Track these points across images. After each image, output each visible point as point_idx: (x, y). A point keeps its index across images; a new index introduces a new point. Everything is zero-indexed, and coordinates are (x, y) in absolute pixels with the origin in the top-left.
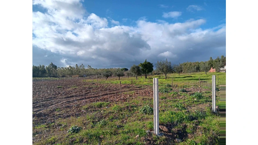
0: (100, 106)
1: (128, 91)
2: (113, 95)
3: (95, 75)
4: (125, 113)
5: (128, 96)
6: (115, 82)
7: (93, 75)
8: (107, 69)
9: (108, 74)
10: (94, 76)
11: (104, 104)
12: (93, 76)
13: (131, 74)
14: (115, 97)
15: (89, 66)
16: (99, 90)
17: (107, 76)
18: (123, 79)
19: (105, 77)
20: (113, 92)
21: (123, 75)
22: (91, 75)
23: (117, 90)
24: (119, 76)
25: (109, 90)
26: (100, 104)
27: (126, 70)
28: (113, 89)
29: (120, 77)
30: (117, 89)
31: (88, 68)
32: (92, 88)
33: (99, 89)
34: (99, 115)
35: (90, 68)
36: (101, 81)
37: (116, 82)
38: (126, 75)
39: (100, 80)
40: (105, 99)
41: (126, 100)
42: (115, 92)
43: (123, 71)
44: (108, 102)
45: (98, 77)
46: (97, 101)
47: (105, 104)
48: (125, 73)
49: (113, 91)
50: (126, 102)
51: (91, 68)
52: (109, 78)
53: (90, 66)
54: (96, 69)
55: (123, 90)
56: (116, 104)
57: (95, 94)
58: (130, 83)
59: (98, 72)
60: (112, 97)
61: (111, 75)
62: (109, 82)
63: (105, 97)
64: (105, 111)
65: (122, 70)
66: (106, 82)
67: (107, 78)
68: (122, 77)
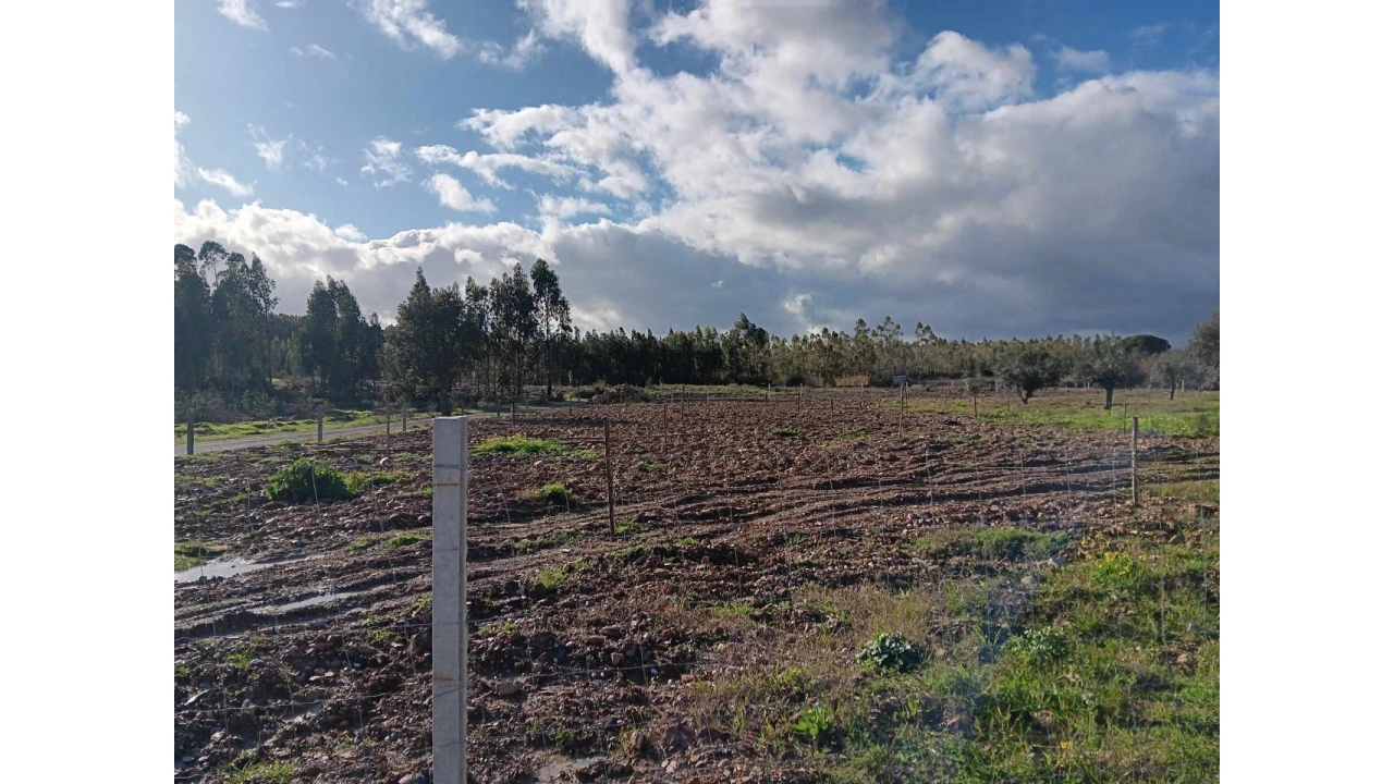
0: (1015, 550)
1: (1183, 479)
2: (1082, 493)
3: (957, 376)
4: (1176, 608)
5: (1191, 509)
6: (1083, 418)
7: (945, 375)
8: (1026, 340)
9: (1036, 374)
10: (946, 381)
11: (1032, 539)
12: (942, 380)
13: (1188, 370)
14: (1100, 511)
15: (920, 326)
16: (992, 459)
17: (1031, 384)
18: (1130, 400)
19: (1015, 388)
20: (1082, 478)
21: (1135, 379)
22: (933, 375)
23: (1104, 468)
24: (1109, 381)
25: (1053, 462)
26: (1013, 539)
27: (1155, 345)
28: (1079, 461)
29: (1117, 394)
30: (1105, 461)
31: (916, 340)
32: (948, 445)
33: (988, 453)
34: (1009, 599)
35: (927, 336)
36: (995, 412)
37: (1089, 422)
38: (1155, 375)
39: (986, 404)
40: (1035, 513)
41: (1173, 532)
42: (1091, 478)
43: (1135, 352)
44: (1059, 535)
45: (975, 390)
46: (989, 520)
47: (1041, 545)
48: (1152, 365)
49: (1076, 471)
50: (1175, 543)
51: (933, 337)
52: (1040, 397)
53: (928, 328)
54: (964, 342)
55: (1144, 471)
56: (1113, 548)
57: (970, 480)
58: (1191, 433)
59: (972, 361)
60: (1075, 505)
61: (1053, 380)
62: (1041, 421)
63: (1037, 500)
64: (1043, 580)
65: (1129, 346)
66: (1027, 417)
67: (1029, 395)
68: (1127, 391)
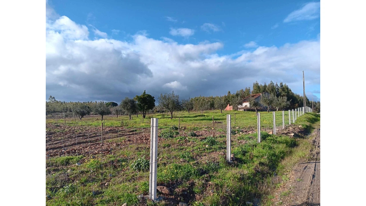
0: (67, 163)
1: (115, 137)
2: (89, 144)
3: (61, 112)
4: (106, 171)
5: (115, 145)
6: (95, 123)
7: (59, 112)
8: (82, 102)
9: (84, 111)
10: (59, 113)
11: (72, 159)
12: (57, 113)
13: (121, 111)
14: (93, 148)
15: (51, 97)
16: (67, 136)
17: (82, 114)
18: (108, 118)
19: (78, 116)
20: (90, 139)
21: (109, 113)
22: (54, 112)
23: (97, 136)
24: (103, 113)
25: (84, 135)
26: (67, 159)
27: (115, 105)
28: (91, 135)
29: (104, 117)
30: (98, 134)
31: (49, 101)
32: (55, 133)
33: (66, 134)
34: (63, 177)
35: (53, 100)
36: (71, 122)
37: (96, 124)
38: (114, 112)
39: (69, 121)
40: (75, 151)
41: (110, 151)
42: (93, 139)
43: (110, 106)
44: (80, 156)
45: (66, 116)
46: (61, 154)
47: (75, 160)
48: (113, 109)
49: (90, 138)
50: (110, 154)
51: (55, 100)
52: (85, 118)
53: (54, 98)
54: (64, 102)
55: (107, 136)
56: (94, 158)
57: (58, 143)
58: (119, 125)
59: (67, 108)
60: (87, 147)
61: (88, 113)
62: (84, 124)
63: (77, 147)
64: (74, 170)
65: (108, 105)
66: (80, 123)
67: (82, 117)
68: (107, 116)
